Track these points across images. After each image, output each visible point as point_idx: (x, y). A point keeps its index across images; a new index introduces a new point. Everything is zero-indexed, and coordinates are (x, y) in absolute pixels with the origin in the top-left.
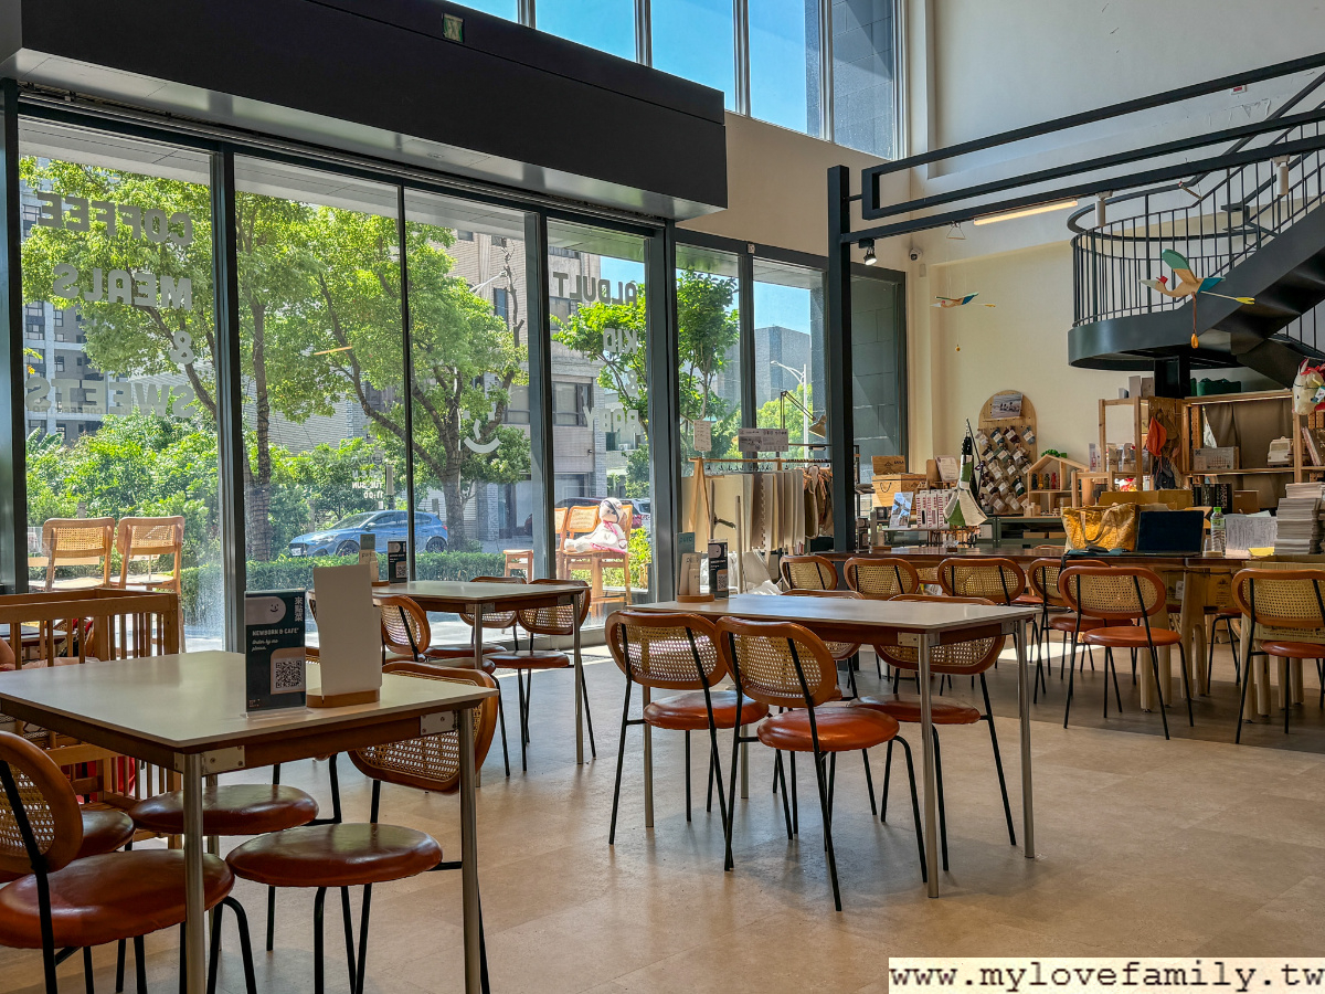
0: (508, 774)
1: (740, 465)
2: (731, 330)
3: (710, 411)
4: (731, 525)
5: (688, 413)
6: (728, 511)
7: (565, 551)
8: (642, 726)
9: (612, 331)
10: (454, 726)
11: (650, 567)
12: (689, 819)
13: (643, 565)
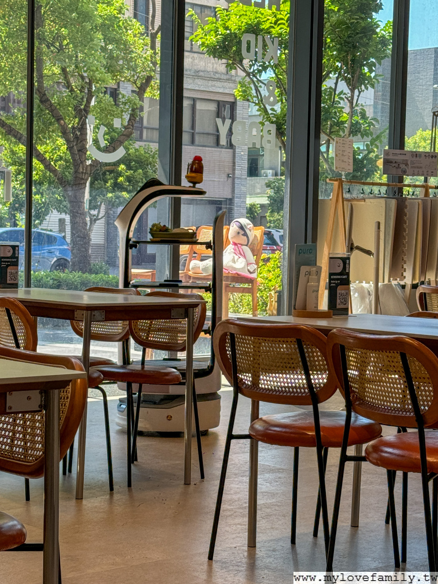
0: (112, 489)
1: (383, 189)
2: (383, 41)
3: (355, 130)
4: (369, 253)
5: (331, 132)
6: (366, 237)
7: (190, 273)
8: (248, 441)
9: (251, 37)
10: (40, 406)
11: (280, 295)
12: (293, 541)
13: (273, 293)
